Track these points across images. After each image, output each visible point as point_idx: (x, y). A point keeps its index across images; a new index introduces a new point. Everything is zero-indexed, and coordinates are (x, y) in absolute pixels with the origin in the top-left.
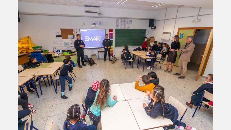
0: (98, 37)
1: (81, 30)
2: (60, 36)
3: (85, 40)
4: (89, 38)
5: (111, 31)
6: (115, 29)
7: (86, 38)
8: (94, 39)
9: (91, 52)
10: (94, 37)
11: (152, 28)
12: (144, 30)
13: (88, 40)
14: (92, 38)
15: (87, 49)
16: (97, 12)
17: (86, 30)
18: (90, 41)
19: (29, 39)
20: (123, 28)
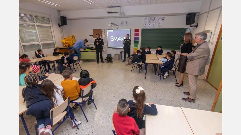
0: (123, 37)
1: (108, 30)
2: (92, 36)
3: (111, 40)
4: (114, 38)
5: (137, 31)
6: (142, 29)
7: (112, 37)
8: (118, 39)
9: (116, 51)
10: (119, 37)
11: (192, 25)
12: (183, 29)
13: (114, 40)
14: (117, 38)
15: (111, 49)
16: (117, 12)
17: (112, 31)
18: (115, 41)
19: (74, 37)
20: (152, 28)
